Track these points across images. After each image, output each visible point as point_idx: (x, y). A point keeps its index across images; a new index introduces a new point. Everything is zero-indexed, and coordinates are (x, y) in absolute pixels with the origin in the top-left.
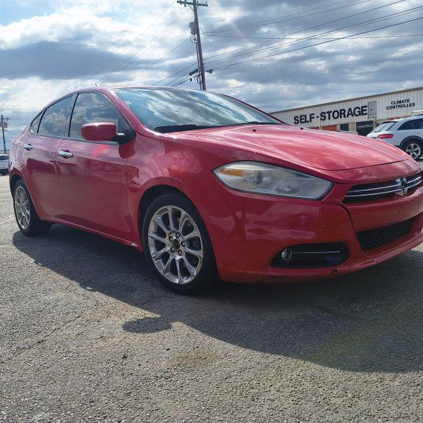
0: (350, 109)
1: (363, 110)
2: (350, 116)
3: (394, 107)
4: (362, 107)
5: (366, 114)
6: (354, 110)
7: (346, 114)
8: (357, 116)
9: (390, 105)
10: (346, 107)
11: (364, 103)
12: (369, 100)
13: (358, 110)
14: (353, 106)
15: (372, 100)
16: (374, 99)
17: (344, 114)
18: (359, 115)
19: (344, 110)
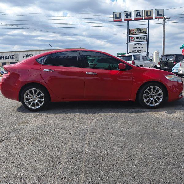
0: (6, 56)
1: (12, 57)
2: (6, 59)
3: (26, 57)
4: (12, 56)
5: (14, 59)
6: (8, 56)
7: (4, 58)
8: (10, 59)
9: (24, 56)
10: (4, 55)
11: (13, 54)
12: (15, 53)
13: (10, 57)
14: (8, 55)
15: (16, 53)
16: (17, 53)
17: (3, 58)
18: (11, 59)
19: (3, 56)
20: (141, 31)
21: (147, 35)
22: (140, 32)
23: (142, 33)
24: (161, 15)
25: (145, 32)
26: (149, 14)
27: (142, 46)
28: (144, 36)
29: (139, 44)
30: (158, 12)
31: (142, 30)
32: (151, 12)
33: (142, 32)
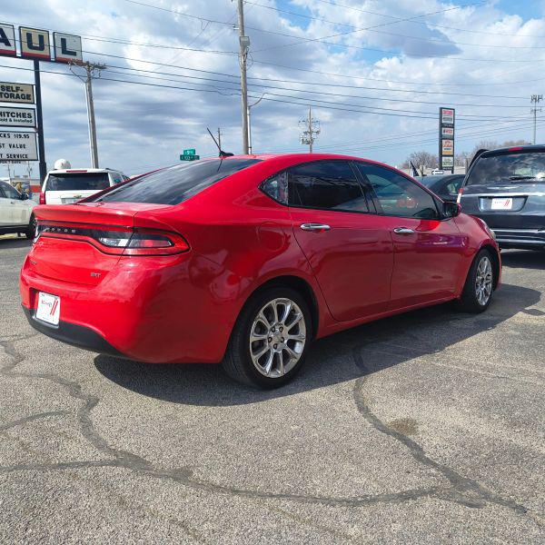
20: (15, 93)
21: (34, 106)
22: (12, 96)
23: (18, 100)
24: (74, 54)
25: (28, 97)
26: (36, 42)
27: (22, 141)
28: (27, 112)
29: (12, 135)
30: (63, 41)
31: (17, 89)
32: (41, 38)
33: (18, 97)
